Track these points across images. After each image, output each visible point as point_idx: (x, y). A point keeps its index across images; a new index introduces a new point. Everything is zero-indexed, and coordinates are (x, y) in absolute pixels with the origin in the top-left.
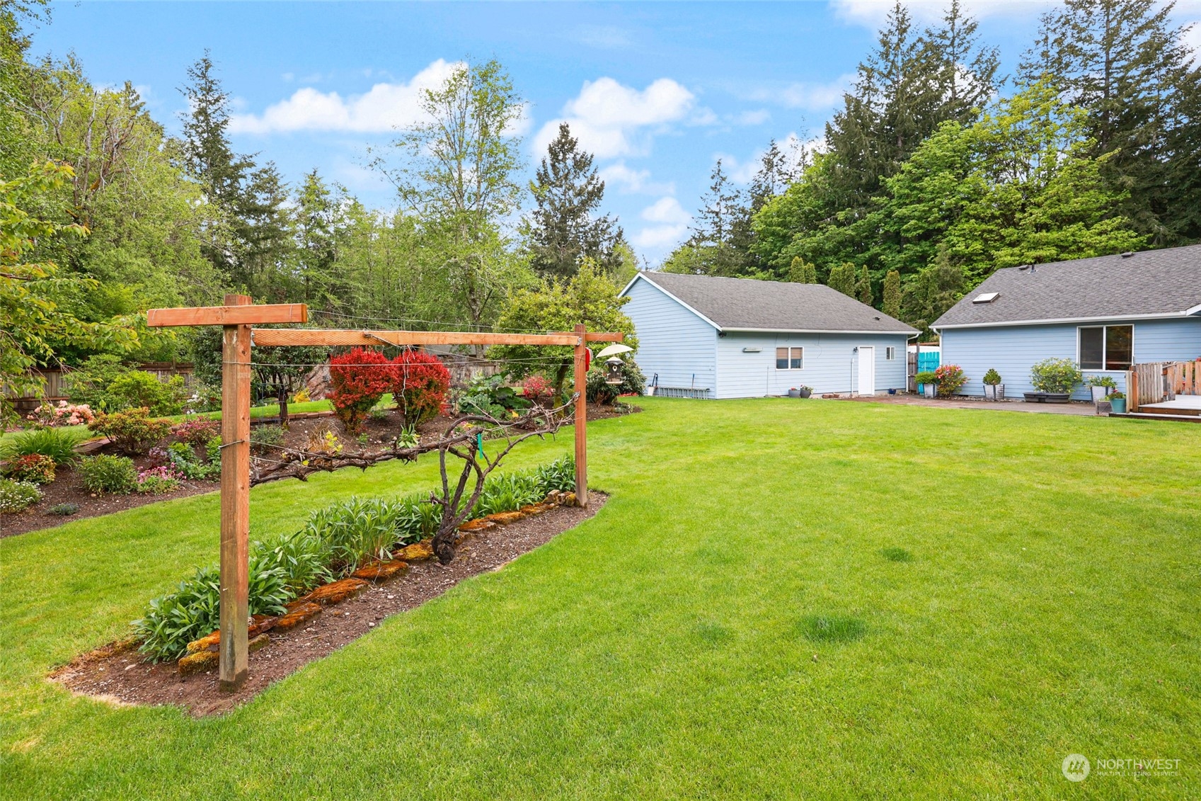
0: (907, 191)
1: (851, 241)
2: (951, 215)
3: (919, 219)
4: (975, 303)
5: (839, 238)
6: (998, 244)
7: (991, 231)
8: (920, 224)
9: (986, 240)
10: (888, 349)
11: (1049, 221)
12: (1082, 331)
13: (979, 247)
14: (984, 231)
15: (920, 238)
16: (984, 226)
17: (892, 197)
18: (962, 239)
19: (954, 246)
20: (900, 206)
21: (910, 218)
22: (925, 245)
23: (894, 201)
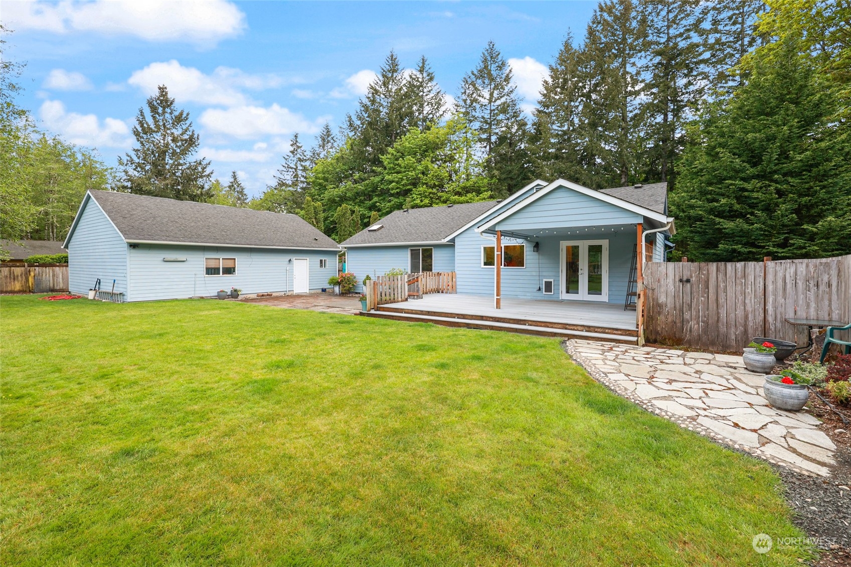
0: (392, 165)
1: (363, 193)
2: (415, 183)
3: (397, 182)
4: (369, 231)
5: (355, 190)
6: (437, 201)
7: (434, 194)
8: (398, 186)
9: (431, 198)
10: (321, 261)
11: (460, 190)
12: (412, 250)
13: (428, 202)
14: (430, 193)
15: (398, 195)
16: (430, 190)
17: (385, 168)
18: (419, 196)
19: (414, 200)
20: (388, 174)
21: (392, 182)
22: (401, 199)
23: (386, 171)
